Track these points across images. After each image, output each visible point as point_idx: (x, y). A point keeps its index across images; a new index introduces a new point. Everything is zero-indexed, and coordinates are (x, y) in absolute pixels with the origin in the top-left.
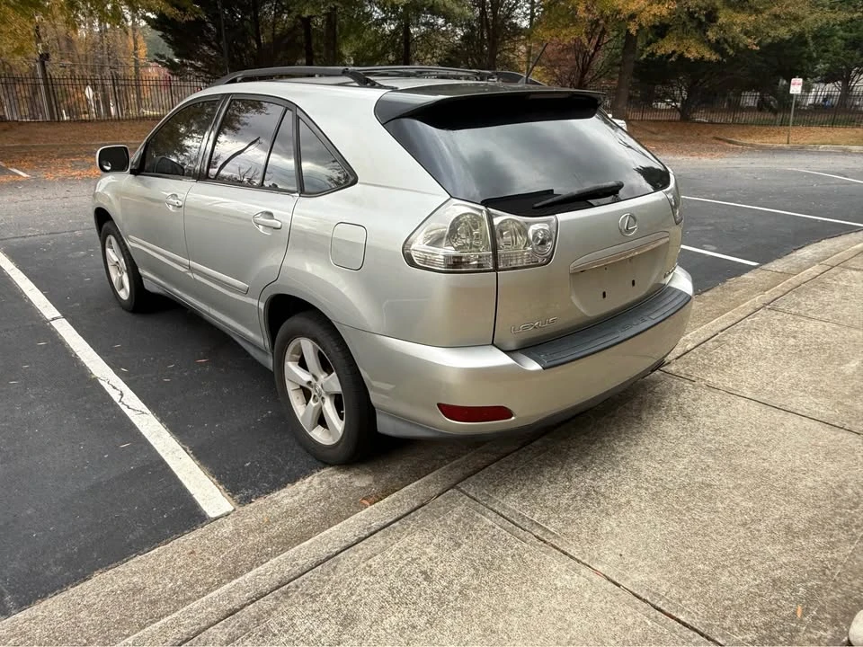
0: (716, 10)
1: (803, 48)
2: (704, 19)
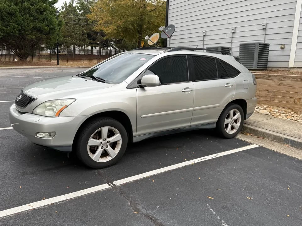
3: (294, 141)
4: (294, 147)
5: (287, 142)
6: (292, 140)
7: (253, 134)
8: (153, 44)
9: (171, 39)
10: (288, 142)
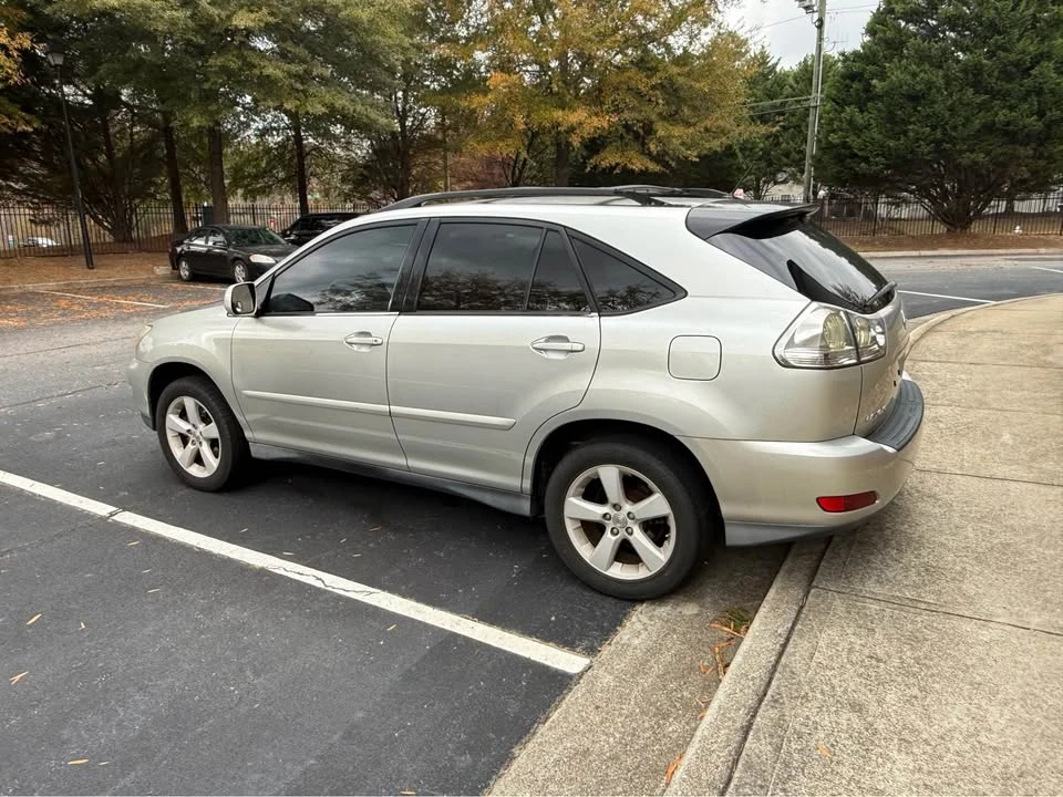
0: (652, 123)
1: (731, 159)
2: (641, 131)
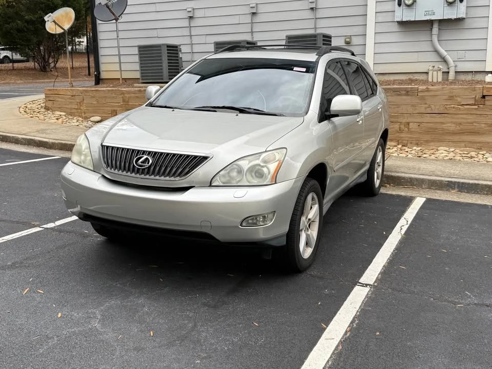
3: (463, 183)
4: (465, 192)
5: (451, 188)
6: (459, 182)
7: (393, 183)
8: (62, 31)
9: (119, 21)
10: (454, 186)
